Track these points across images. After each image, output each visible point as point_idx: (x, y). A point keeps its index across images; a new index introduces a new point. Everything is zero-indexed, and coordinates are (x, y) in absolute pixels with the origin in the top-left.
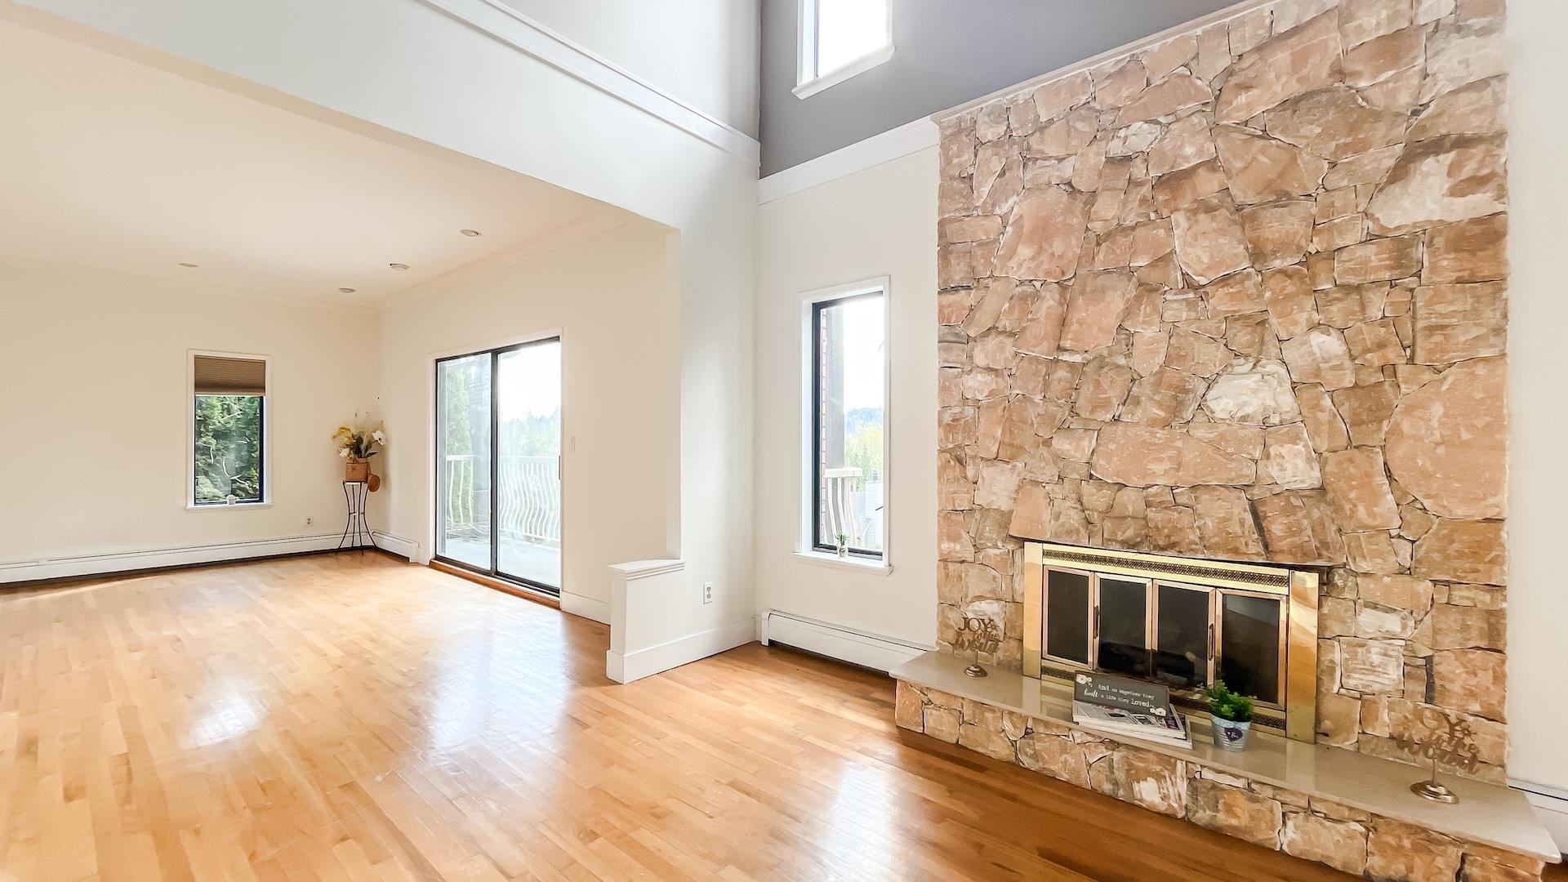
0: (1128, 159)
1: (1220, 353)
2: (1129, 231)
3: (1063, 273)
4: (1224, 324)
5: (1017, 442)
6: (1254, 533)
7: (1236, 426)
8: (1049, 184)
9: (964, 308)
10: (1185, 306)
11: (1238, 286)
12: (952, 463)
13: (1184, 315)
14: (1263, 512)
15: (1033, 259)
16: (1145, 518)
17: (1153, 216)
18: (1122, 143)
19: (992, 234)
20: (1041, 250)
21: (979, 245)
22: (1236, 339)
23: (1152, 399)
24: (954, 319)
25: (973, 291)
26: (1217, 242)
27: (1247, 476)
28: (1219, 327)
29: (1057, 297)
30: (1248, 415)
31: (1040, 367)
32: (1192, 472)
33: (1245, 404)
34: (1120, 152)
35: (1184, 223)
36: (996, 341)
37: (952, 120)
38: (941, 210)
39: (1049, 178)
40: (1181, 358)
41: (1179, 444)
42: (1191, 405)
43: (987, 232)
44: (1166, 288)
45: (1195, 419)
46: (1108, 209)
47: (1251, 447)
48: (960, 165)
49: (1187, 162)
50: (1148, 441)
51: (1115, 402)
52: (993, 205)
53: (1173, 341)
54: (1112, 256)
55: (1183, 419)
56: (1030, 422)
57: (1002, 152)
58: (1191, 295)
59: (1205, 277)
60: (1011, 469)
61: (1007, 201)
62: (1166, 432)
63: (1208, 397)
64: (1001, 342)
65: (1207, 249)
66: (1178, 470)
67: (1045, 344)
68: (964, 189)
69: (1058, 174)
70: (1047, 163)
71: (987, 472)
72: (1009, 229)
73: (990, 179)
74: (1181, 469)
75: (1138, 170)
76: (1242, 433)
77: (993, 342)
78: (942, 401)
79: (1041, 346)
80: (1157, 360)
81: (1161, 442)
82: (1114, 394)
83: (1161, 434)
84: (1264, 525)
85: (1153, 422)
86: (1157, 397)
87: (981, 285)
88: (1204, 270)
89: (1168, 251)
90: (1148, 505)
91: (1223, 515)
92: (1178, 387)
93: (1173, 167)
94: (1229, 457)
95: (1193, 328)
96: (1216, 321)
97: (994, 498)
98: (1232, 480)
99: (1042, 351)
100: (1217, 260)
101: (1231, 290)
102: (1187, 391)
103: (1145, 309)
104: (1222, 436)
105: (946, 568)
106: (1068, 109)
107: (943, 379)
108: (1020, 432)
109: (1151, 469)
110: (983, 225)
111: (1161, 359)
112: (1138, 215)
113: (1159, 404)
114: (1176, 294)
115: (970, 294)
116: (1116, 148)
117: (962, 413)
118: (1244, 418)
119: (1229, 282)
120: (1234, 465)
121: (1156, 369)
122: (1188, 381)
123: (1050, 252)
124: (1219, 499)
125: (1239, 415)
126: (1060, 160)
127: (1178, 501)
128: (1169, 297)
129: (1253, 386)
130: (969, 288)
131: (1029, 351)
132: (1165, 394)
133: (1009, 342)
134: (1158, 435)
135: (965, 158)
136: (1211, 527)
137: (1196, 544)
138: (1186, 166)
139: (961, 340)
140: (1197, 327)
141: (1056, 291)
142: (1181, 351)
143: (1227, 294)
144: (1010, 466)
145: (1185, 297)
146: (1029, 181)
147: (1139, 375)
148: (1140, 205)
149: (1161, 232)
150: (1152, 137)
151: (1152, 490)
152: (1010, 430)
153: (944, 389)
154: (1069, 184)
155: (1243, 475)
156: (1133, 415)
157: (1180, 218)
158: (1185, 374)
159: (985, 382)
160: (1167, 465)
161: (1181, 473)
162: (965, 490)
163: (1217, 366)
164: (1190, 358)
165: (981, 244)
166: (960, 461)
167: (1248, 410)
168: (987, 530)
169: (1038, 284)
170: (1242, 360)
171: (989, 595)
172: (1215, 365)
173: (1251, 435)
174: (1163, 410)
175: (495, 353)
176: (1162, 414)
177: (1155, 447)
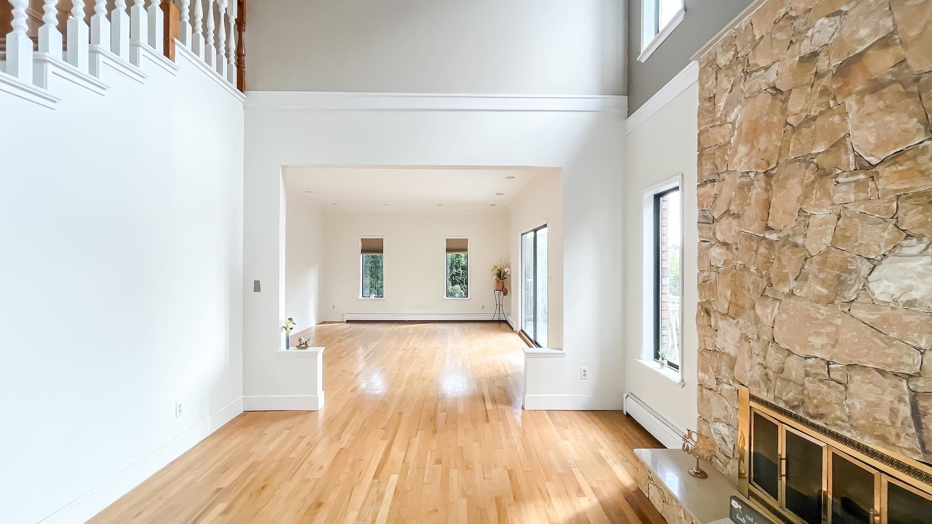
0: (815, 55)
1: (888, 233)
2: (812, 122)
3: (769, 164)
4: (895, 203)
5: (740, 303)
6: (910, 427)
7: (901, 310)
8: (759, 92)
9: (710, 197)
10: (853, 188)
11: (909, 162)
12: (702, 314)
13: (852, 197)
14: (923, 407)
15: (747, 155)
16: (803, 385)
17: (832, 103)
18: (809, 41)
19: (727, 138)
20: (753, 147)
21: (718, 148)
22: (907, 218)
23: (817, 277)
24: (705, 205)
25: (716, 183)
26: (883, 121)
27: (909, 365)
28: (889, 207)
29: (763, 184)
30: (915, 301)
31: (752, 243)
32: (847, 351)
33: (911, 288)
34: (808, 49)
35: (855, 107)
36: (727, 222)
37: (705, 56)
38: (699, 126)
39: (760, 85)
40: (845, 238)
41: (838, 321)
42: (853, 285)
43: (723, 137)
44: (839, 171)
45: (859, 300)
46: (797, 105)
47: (916, 334)
48: (708, 89)
49: (862, 45)
50: (812, 315)
51: (792, 277)
52: (726, 116)
53: (840, 222)
54: (799, 146)
55: (845, 298)
56: (747, 288)
57: (731, 73)
58: (862, 176)
59: (875, 157)
60: (735, 324)
61: (733, 111)
62: (828, 308)
63: (870, 278)
64: (730, 223)
65: (873, 129)
66: (833, 346)
67: (756, 224)
68: (710, 106)
69: (764, 81)
70: (758, 74)
71: (722, 324)
72: (736, 132)
73: (724, 95)
74: (837, 346)
75: (823, 64)
76: (908, 319)
77: (725, 222)
78: (699, 267)
79: (754, 226)
80: (824, 241)
81: (823, 317)
82: (790, 270)
83: (824, 310)
84: (923, 421)
85: (819, 299)
86: (821, 276)
87: (721, 178)
88: (872, 150)
89: (843, 135)
90: (807, 375)
91: (872, 399)
92: (841, 267)
93: (849, 53)
94: (889, 342)
95: (862, 208)
96: (886, 201)
97: (726, 345)
98: (890, 366)
99: (754, 229)
100: (884, 138)
101: (900, 168)
102: (850, 272)
103: (816, 192)
104: (885, 319)
105: (701, 391)
106: (772, 24)
107: (700, 250)
108: (742, 295)
109: (811, 342)
110: (720, 132)
111: (828, 239)
112: (818, 106)
113: (823, 282)
114: (847, 177)
115: (714, 186)
116: (806, 48)
117: (709, 276)
118: (910, 303)
119: (898, 159)
120: (892, 351)
121: (824, 248)
122: (851, 262)
123: (758, 148)
124: (870, 383)
125: (904, 299)
126: (766, 68)
127: (831, 376)
128: (840, 180)
129: (920, 269)
130: (714, 181)
131: (747, 230)
132: (829, 274)
133: (735, 222)
134: (822, 311)
135: (710, 83)
136: (858, 409)
137: (843, 421)
138: (861, 49)
139: (709, 221)
140: (865, 208)
141: (762, 180)
142: (846, 232)
143: (895, 172)
144: (735, 321)
145: (855, 178)
146: (747, 91)
147: (810, 254)
148: (820, 96)
149: (836, 119)
150: (832, 30)
151: (810, 361)
152: (735, 293)
153: (700, 258)
154: (774, 88)
155: (903, 363)
156: (801, 290)
157: (851, 103)
158: (847, 254)
159: (721, 253)
160: (823, 340)
161: (836, 350)
162: (709, 335)
163: (883, 247)
164: (853, 239)
165: (720, 147)
166: (708, 313)
167: (916, 295)
168: (723, 369)
169: (752, 175)
170: (914, 241)
171: (724, 420)
172: (879, 246)
173: (917, 322)
174: (825, 288)
175: (535, 231)
176: (825, 291)
177: (817, 322)
